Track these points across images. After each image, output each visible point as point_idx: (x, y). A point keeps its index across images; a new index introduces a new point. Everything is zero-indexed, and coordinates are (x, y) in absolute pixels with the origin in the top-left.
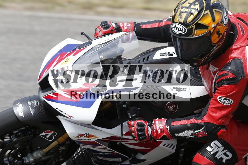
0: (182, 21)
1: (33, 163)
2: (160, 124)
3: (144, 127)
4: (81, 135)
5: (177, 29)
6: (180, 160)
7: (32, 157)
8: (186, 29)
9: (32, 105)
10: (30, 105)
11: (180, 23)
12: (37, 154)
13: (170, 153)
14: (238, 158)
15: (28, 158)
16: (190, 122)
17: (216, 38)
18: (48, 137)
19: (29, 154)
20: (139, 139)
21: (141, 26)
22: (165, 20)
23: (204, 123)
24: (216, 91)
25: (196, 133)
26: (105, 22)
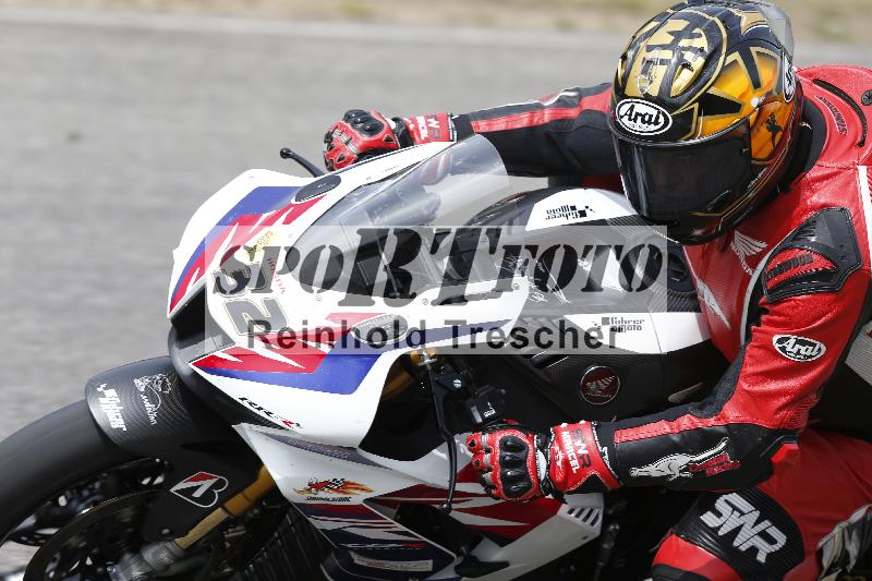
0: (654, 91)
3: (524, 452)
4: (319, 486)
5: (639, 118)
6: (601, 564)
7: (140, 564)
8: (669, 116)
9: (149, 392)
10: (142, 390)
11: (647, 97)
12: (158, 555)
13: (585, 538)
14: (806, 547)
15: (126, 568)
16: (679, 426)
17: (766, 142)
18: (197, 494)
19: (127, 557)
20: (508, 493)
21: (473, 124)
22: (546, 104)
23: (727, 426)
24: (764, 318)
25: (699, 462)
26: (360, 113)
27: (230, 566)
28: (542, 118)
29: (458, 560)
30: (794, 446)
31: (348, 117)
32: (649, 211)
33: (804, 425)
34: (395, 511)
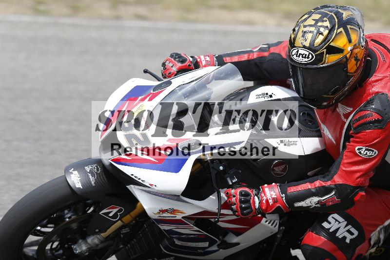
0: (307, 44)
1: (86, 253)
2: (271, 193)
3: (249, 197)
4: (163, 211)
5: (301, 56)
6: (276, 243)
7: (86, 244)
8: (314, 55)
9: (91, 172)
10: (89, 171)
11: (304, 47)
12: (93, 240)
13: (272, 233)
14: (366, 236)
15: (80, 246)
16: (315, 185)
17: (354, 66)
18: (111, 215)
19: (80, 241)
20: (243, 214)
21: (224, 59)
22: (255, 50)
23: (335, 185)
24: (351, 139)
25: (323, 200)
26: (177, 54)
27: (123, 245)
28: (253, 56)
29: (219, 242)
30: (363, 193)
31: (172, 56)
32: (304, 95)
33: (368, 184)
34: (194, 222)
